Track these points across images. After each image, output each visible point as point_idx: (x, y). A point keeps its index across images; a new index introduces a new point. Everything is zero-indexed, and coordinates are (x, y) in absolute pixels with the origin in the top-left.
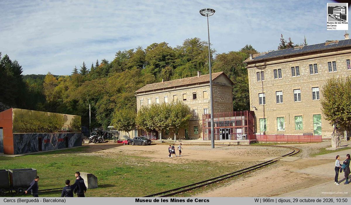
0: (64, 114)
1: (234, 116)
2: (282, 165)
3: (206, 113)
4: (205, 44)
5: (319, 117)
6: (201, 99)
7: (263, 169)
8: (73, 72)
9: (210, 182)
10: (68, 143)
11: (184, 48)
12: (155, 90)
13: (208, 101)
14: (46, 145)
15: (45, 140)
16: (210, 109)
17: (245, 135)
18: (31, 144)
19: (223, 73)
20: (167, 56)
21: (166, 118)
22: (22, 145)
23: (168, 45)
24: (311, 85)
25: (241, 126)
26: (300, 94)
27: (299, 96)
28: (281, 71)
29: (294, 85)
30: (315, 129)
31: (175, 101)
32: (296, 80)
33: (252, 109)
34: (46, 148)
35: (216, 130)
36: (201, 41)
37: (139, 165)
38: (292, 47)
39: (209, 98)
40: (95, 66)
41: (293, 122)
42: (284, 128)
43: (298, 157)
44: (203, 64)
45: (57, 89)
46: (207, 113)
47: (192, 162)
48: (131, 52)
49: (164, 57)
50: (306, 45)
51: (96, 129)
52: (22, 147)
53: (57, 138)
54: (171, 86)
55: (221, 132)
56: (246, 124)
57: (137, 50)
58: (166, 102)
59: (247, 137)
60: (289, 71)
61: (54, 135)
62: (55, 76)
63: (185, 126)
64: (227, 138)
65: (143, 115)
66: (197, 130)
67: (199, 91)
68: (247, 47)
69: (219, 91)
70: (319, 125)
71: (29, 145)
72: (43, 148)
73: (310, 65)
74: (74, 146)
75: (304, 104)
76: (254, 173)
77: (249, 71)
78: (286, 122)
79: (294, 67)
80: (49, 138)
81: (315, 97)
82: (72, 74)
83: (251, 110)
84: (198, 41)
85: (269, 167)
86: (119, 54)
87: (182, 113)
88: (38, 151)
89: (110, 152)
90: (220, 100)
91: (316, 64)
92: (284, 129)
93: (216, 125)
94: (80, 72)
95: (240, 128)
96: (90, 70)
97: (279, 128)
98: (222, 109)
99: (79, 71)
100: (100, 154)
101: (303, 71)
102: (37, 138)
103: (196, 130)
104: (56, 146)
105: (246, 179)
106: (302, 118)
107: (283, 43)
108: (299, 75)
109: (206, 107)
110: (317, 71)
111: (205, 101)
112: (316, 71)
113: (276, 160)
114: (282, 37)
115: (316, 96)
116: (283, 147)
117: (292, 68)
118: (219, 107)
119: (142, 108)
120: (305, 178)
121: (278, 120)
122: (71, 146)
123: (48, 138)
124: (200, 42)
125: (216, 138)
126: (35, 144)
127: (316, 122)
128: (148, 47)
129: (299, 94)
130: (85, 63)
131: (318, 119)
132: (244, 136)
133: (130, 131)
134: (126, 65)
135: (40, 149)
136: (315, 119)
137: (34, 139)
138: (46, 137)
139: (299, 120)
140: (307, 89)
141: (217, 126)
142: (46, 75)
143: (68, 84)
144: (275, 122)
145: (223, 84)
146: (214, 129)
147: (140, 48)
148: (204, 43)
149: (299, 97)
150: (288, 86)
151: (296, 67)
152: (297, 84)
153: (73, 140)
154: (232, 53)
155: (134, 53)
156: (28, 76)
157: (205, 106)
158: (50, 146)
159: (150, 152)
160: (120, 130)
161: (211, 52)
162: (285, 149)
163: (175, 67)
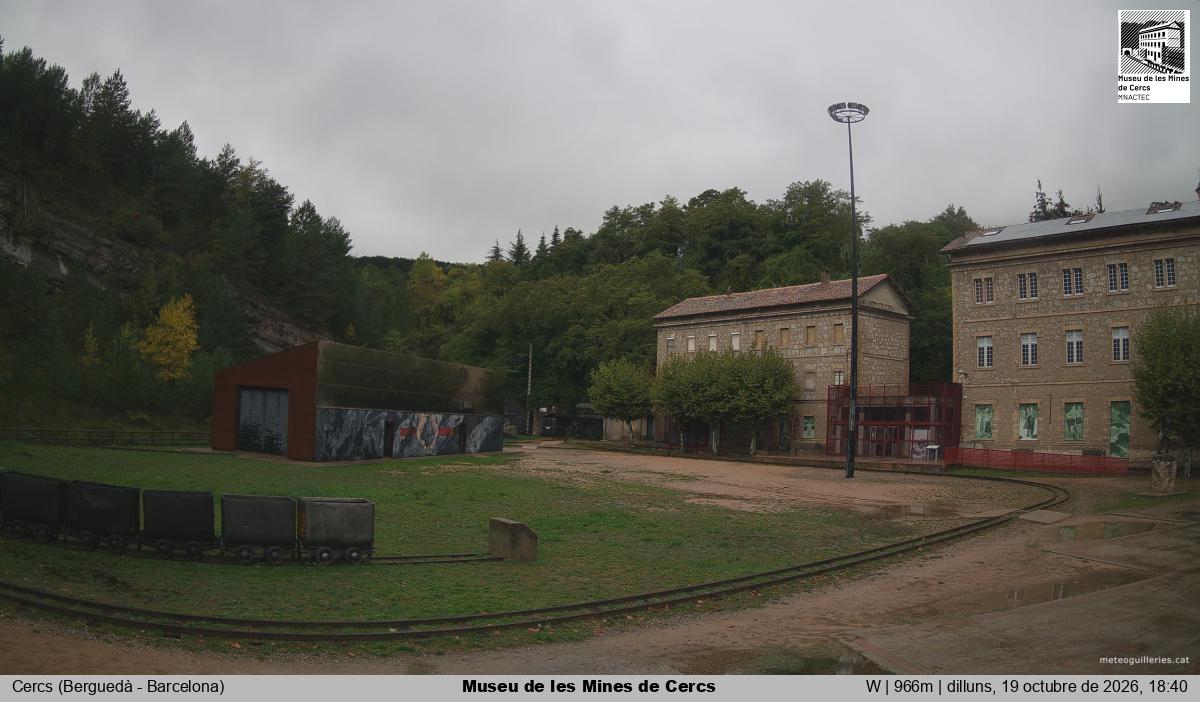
0: (460, 366)
1: (910, 395)
2: (1023, 532)
3: (837, 383)
4: (842, 200)
5: (1123, 407)
6: (827, 344)
7: (974, 539)
8: (491, 255)
9: (834, 565)
10: (465, 440)
11: (787, 206)
12: (708, 315)
13: (844, 352)
14: (407, 442)
15: (402, 429)
16: (849, 372)
17: (936, 447)
18: (365, 437)
19: (887, 280)
20: (743, 225)
21: (733, 391)
22: (338, 437)
23: (747, 198)
24: (1109, 321)
25: (925, 423)
26: (1081, 343)
27: (1078, 347)
28: (1036, 280)
29: (1066, 318)
30: (1114, 439)
31: (759, 347)
32: (1073, 306)
33: (957, 378)
34: (405, 450)
35: (861, 429)
36: (832, 189)
37: (651, 510)
38: (1066, 215)
39: (849, 341)
40: (549, 242)
41: (1059, 418)
42: (1035, 433)
43: (1064, 511)
44: (837, 251)
45: (442, 297)
46: (842, 383)
47: (793, 511)
48: (645, 211)
49: (734, 227)
50: (1101, 211)
51: (544, 410)
52: (336, 444)
53: (436, 426)
54: (749, 306)
55: (874, 435)
56: (940, 418)
57: (661, 206)
58: (736, 347)
59: (939, 452)
60: (1057, 281)
61: (428, 418)
62: (439, 264)
63: (780, 414)
64: (888, 454)
65: (669, 378)
66: (813, 428)
67: (824, 323)
68: (950, 211)
69: (875, 326)
70: (1123, 431)
71: (359, 439)
72: (396, 449)
73: (1110, 267)
74: (480, 451)
75: (1090, 372)
76: (947, 550)
77: (954, 276)
78: (1040, 418)
79: (1069, 271)
80: (414, 425)
81: (1119, 354)
82: (488, 260)
83: (954, 381)
84: (825, 189)
85: (989, 535)
86: (614, 214)
87: (776, 381)
88: (380, 458)
89: (577, 472)
90: (876, 349)
91: (1125, 265)
92: (1035, 436)
93: (862, 416)
94: (509, 256)
95: (923, 427)
96: (533, 254)
97: (1023, 432)
98: (880, 373)
99: (506, 256)
100: (549, 474)
101: (1092, 281)
102: (383, 422)
103: (809, 425)
104: (431, 447)
105: (930, 562)
106: (1083, 408)
107: (1043, 204)
108: (1081, 291)
109: (839, 366)
110: (1127, 283)
111: (837, 350)
112: (1125, 285)
113: (1008, 517)
114: (1040, 186)
115: (1121, 351)
116: (1031, 484)
117: (1064, 271)
118: (873, 367)
119: (670, 359)
120: (1077, 569)
121: (1023, 411)
122: (472, 449)
123: (411, 424)
124: (829, 192)
125: (860, 450)
126: (374, 438)
127: (1117, 419)
128: (693, 201)
129: (1078, 343)
130: (523, 233)
131: (1123, 413)
132: (933, 450)
133: (634, 418)
134: (632, 245)
135: (388, 452)
136: (1116, 412)
137: (375, 424)
138: (408, 421)
139: (1075, 413)
140: (1100, 330)
141: (866, 419)
142: (415, 258)
143: (473, 286)
144: (1013, 415)
145: (887, 309)
146: (856, 427)
147: (672, 201)
148: (840, 194)
149: (1078, 352)
150: (1053, 320)
151: (1076, 270)
152: (1074, 318)
153: (478, 435)
154: (912, 226)
155: (656, 213)
156: (365, 261)
157: (835, 363)
158: (414, 446)
159: (684, 478)
160: (607, 416)
161: (861, 221)
162: (1035, 489)
163: (760, 257)
